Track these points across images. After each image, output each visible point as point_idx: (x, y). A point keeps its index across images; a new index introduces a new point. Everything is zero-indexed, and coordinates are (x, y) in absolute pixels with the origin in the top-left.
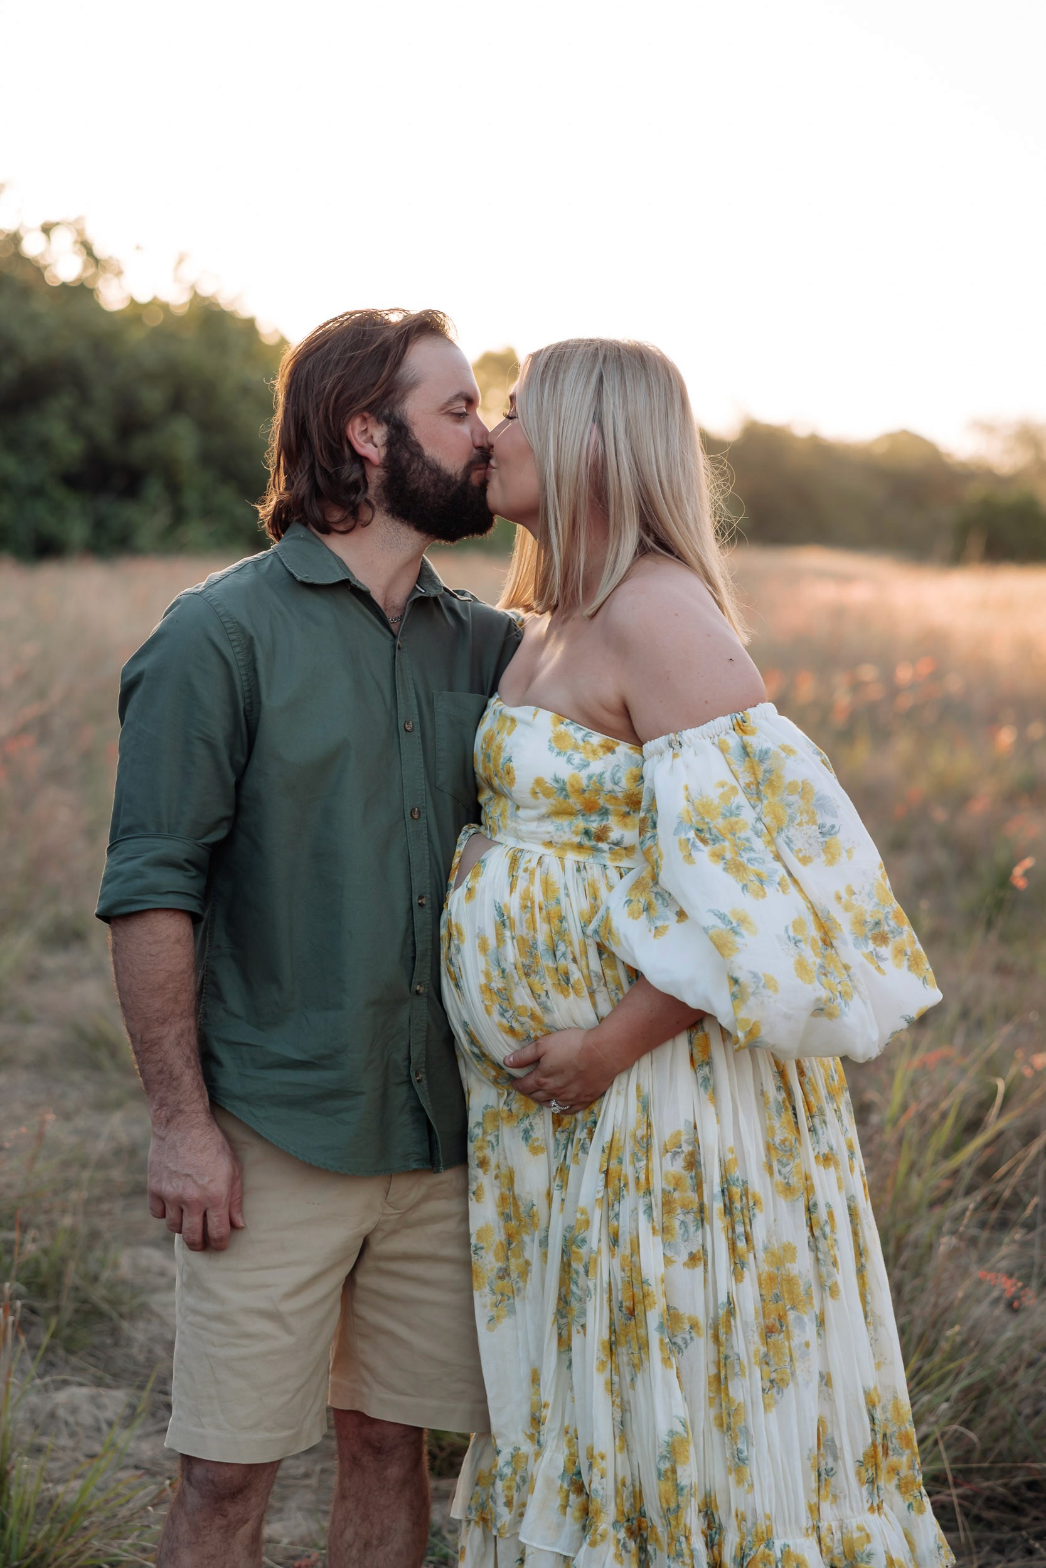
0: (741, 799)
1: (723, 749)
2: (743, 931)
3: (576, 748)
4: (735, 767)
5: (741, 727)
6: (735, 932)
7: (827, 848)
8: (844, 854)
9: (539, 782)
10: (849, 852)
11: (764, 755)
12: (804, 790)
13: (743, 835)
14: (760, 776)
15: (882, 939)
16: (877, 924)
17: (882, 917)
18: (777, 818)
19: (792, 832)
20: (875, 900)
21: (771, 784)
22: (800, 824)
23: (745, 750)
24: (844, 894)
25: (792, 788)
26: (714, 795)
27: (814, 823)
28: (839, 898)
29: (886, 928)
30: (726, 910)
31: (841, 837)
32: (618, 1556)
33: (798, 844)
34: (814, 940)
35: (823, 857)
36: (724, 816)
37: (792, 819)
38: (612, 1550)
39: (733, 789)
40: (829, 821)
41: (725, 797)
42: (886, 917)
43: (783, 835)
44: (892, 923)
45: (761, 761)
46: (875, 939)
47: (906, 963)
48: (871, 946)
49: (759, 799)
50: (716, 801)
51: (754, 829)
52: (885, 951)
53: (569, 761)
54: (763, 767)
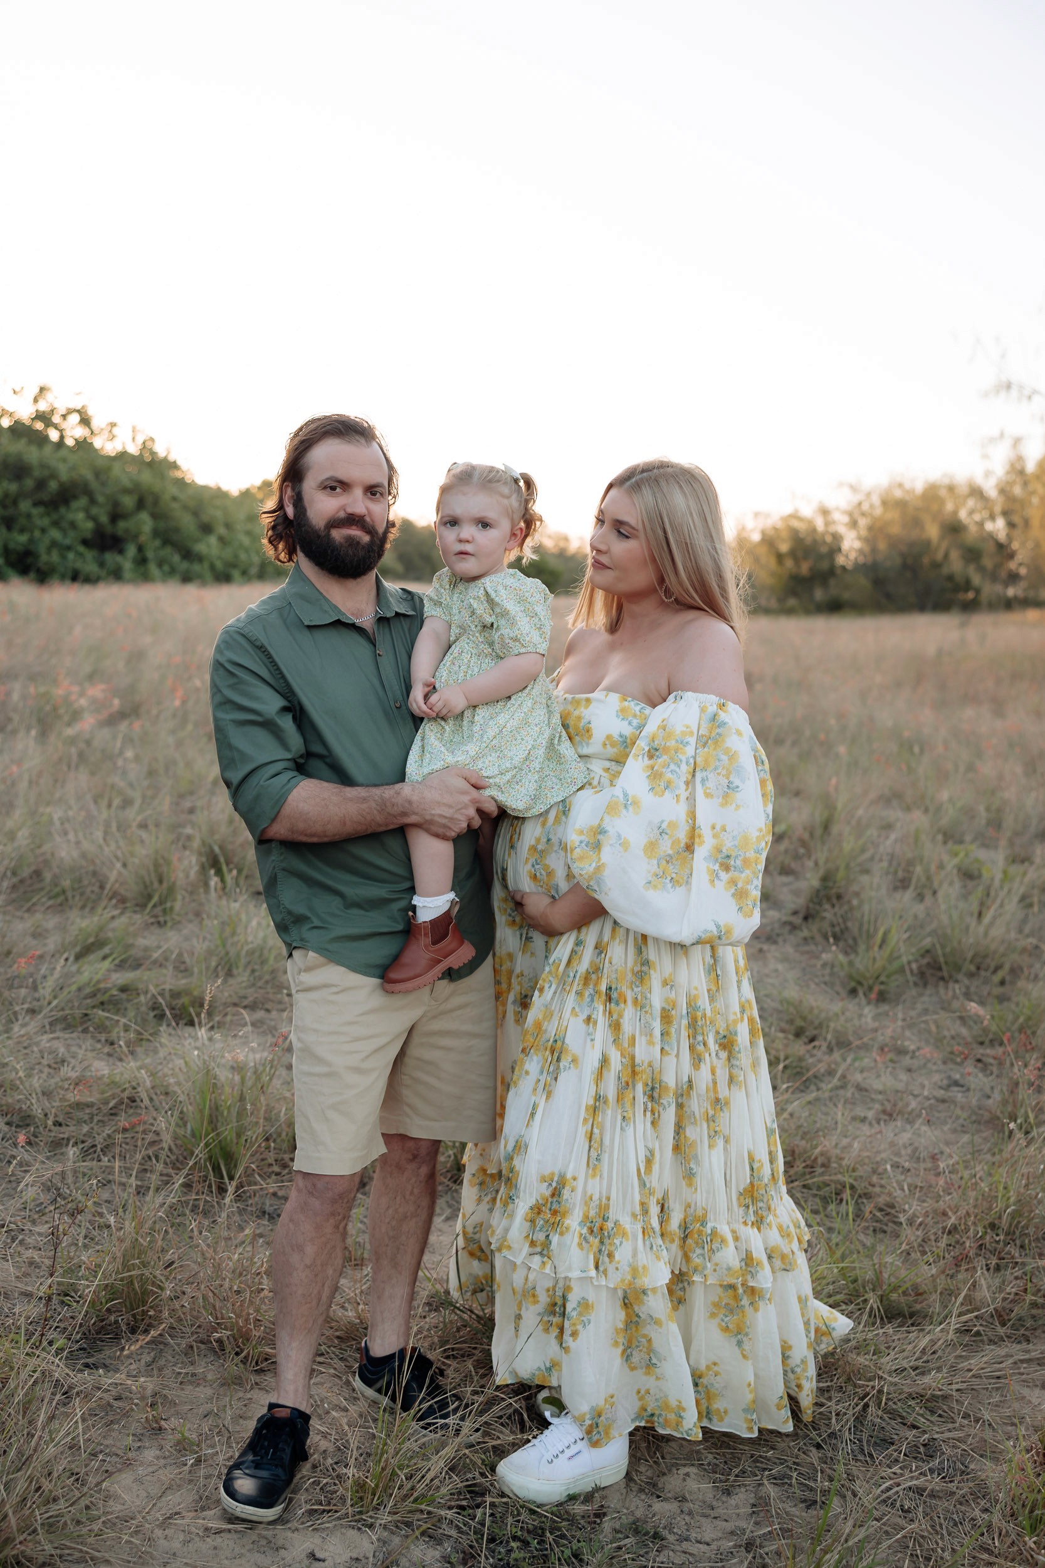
0: (693, 741)
1: (703, 710)
2: (631, 809)
3: (635, 716)
4: (702, 723)
5: (722, 706)
6: (626, 806)
7: (726, 796)
8: (734, 806)
9: (609, 737)
10: (738, 807)
11: (723, 724)
12: (733, 757)
13: (680, 756)
14: (713, 735)
15: (726, 868)
16: (728, 857)
17: (734, 855)
18: (706, 761)
19: (711, 776)
20: (736, 843)
21: (716, 743)
22: (719, 774)
23: (714, 718)
24: (718, 827)
25: (727, 751)
26: (679, 729)
27: (728, 778)
28: (713, 828)
29: (732, 863)
30: (630, 792)
31: (738, 795)
32: (580, 1245)
33: (710, 784)
34: (679, 841)
35: (720, 800)
36: (677, 741)
37: (716, 769)
38: (576, 1240)
39: (692, 733)
40: (737, 782)
41: (683, 733)
42: (736, 857)
43: (704, 774)
44: (738, 863)
45: (719, 727)
46: (721, 865)
47: (733, 891)
48: (717, 867)
49: (704, 746)
50: (678, 732)
51: (687, 759)
52: (724, 876)
53: (630, 723)
54: (718, 730)
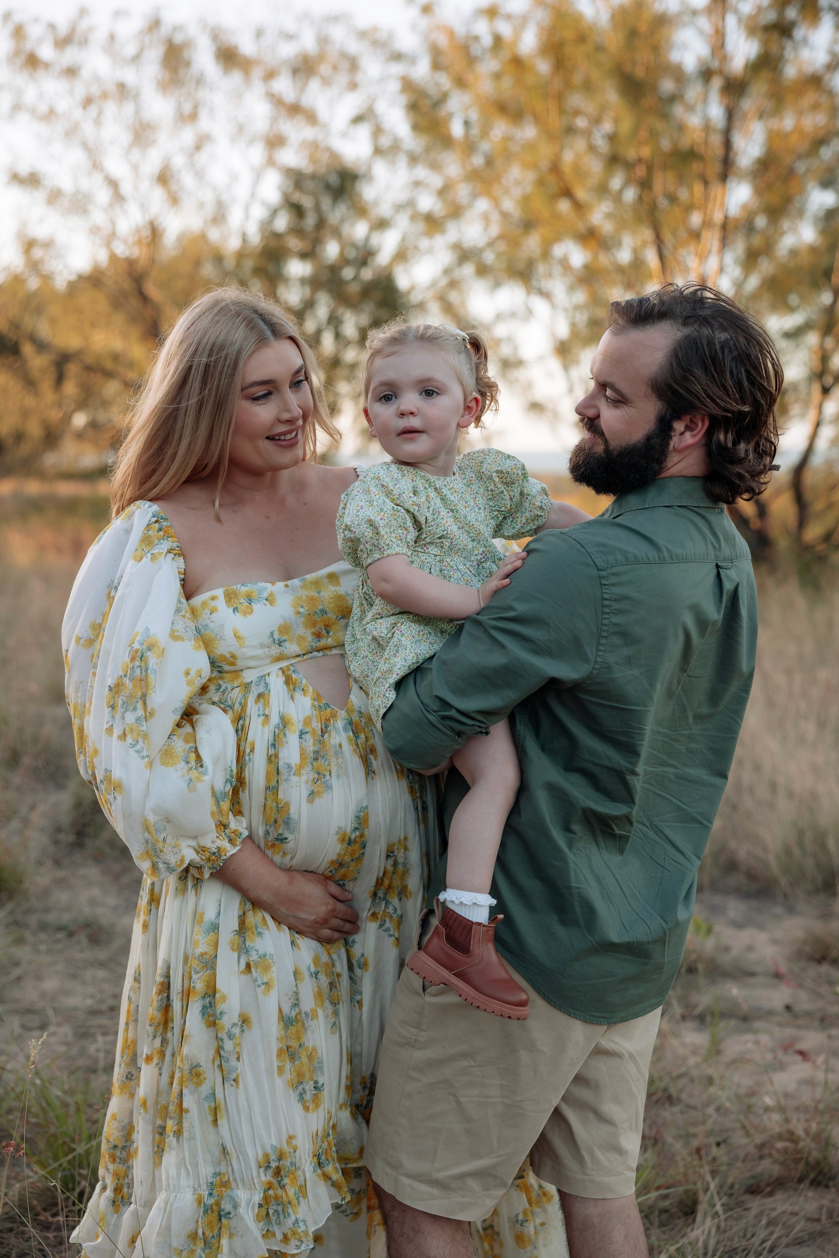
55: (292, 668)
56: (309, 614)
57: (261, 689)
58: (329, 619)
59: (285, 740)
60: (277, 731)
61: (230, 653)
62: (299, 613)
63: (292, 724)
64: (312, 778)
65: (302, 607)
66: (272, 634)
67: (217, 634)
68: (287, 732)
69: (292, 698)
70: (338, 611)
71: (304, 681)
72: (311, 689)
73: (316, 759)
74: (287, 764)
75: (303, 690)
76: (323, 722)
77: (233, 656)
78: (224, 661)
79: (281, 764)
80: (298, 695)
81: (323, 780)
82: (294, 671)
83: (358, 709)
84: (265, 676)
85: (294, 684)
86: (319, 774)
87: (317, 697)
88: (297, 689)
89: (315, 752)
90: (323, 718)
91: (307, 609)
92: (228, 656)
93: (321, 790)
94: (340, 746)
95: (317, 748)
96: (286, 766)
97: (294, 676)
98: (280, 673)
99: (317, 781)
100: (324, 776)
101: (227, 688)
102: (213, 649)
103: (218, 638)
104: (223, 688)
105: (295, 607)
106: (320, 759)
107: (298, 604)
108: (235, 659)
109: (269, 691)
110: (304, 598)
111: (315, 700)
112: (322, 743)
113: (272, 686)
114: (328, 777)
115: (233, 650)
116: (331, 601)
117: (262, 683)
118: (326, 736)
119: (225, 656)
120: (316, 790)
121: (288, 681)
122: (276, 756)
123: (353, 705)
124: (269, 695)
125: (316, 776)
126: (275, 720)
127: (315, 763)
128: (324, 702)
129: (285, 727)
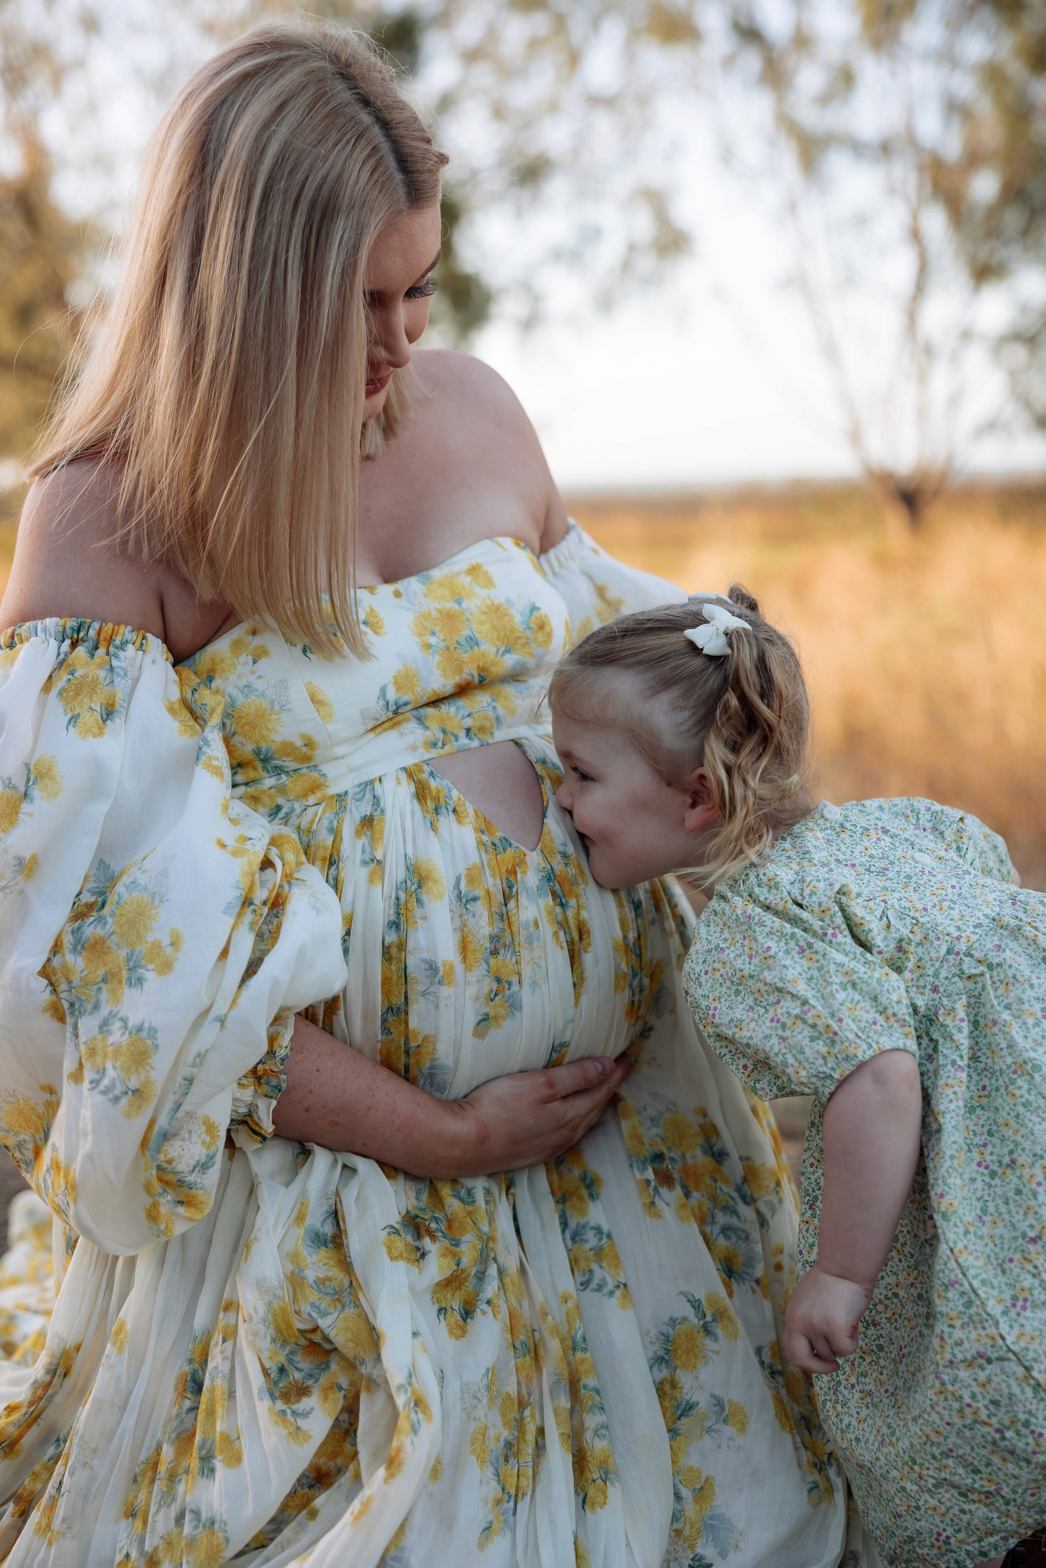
55: (426, 769)
56: (447, 648)
57: (366, 809)
58: (484, 655)
59: (418, 912)
60: (402, 896)
61: (303, 736)
62: (428, 646)
63: (435, 881)
64: (486, 990)
65: (433, 634)
66: (383, 691)
67: (272, 702)
68: (424, 897)
69: (433, 827)
70: (498, 638)
71: (455, 794)
72: (471, 811)
73: (494, 952)
74: (425, 961)
75: (454, 811)
76: (504, 877)
77: (309, 744)
78: (289, 755)
79: (411, 961)
80: (446, 822)
81: (507, 993)
82: (431, 774)
83: (562, 849)
84: (372, 782)
85: (437, 799)
86: (499, 981)
87: (484, 827)
88: (444, 809)
89: (495, 938)
90: (504, 870)
91: (442, 637)
92: (299, 743)
93: (502, 1012)
94: (536, 924)
95: (496, 931)
96: (423, 966)
97: (433, 784)
98: (403, 777)
99: (496, 995)
100: (510, 984)
101: (293, 810)
102: (265, 733)
103: (277, 708)
104: (284, 810)
105: (420, 635)
106: (502, 951)
107: (425, 629)
108: (312, 749)
109: (382, 811)
110: (434, 614)
111: (482, 832)
112: (505, 917)
113: (387, 802)
114: (515, 988)
115: (307, 729)
116: (484, 618)
117: (369, 796)
118: (512, 904)
119: (292, 744)
120: (492, 1014)
121: (421, 793)
122: (402, 946)
123: (552, 841)
124: (382, 820)
125: (495, 986)
126: (395, 871)
127: (493, 961)
128: (499, 834)
129: (420, 887)
